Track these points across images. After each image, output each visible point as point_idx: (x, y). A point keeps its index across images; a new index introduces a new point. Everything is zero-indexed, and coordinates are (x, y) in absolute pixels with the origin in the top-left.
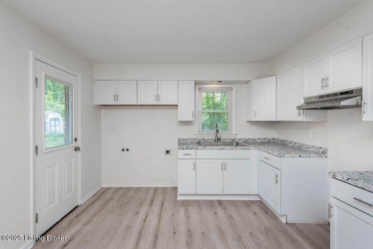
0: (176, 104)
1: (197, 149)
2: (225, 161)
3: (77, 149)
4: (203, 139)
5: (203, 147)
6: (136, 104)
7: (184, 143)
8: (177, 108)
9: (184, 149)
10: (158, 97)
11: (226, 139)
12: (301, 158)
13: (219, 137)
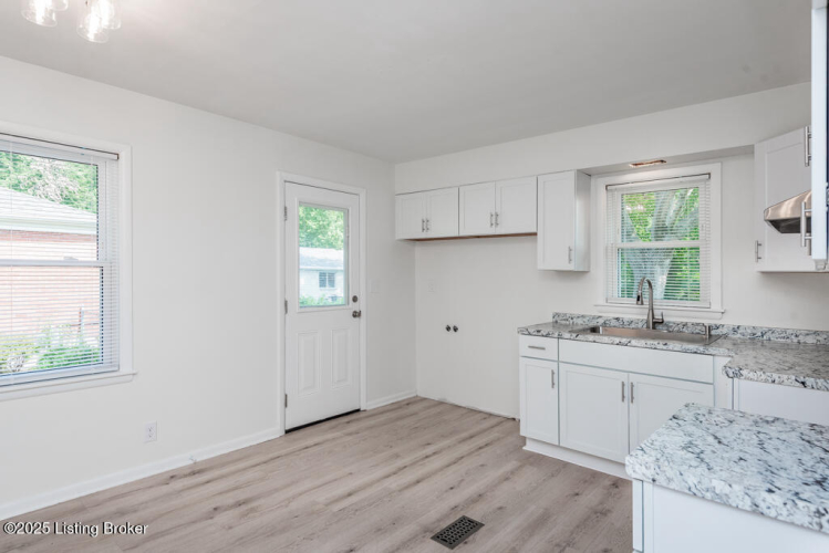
0: (534, 230)
1: (560, 337)
2: (634, 378)
3: (356, 315)
4: (617, 319)
5: (574, 335)
6: (456, 234)
7: (566, 326)
8: (536, 241)
9: (530, 334)
10: (495, 217)
11: (685, 325)
12: (807, 391)
13: (658, 317)
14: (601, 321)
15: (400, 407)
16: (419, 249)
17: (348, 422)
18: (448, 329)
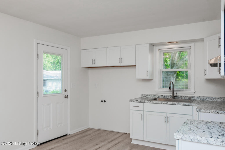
0: (135, 65)
1: (144, 102)
2: (168, 115)
3: (66, 97)
4: (162, 95)
5: (149, 101)
6: (106, 66)
7: (145, 99)
8: (135, 68)
9: (134, 102)
10: (121, 60)
11: (183, 97)
12: (219, 114)
13: (175, 94)
14: (157, 96)
15: (83, 133)
16: (90, 71)
17: (63, 140)
18: (102, 101)
